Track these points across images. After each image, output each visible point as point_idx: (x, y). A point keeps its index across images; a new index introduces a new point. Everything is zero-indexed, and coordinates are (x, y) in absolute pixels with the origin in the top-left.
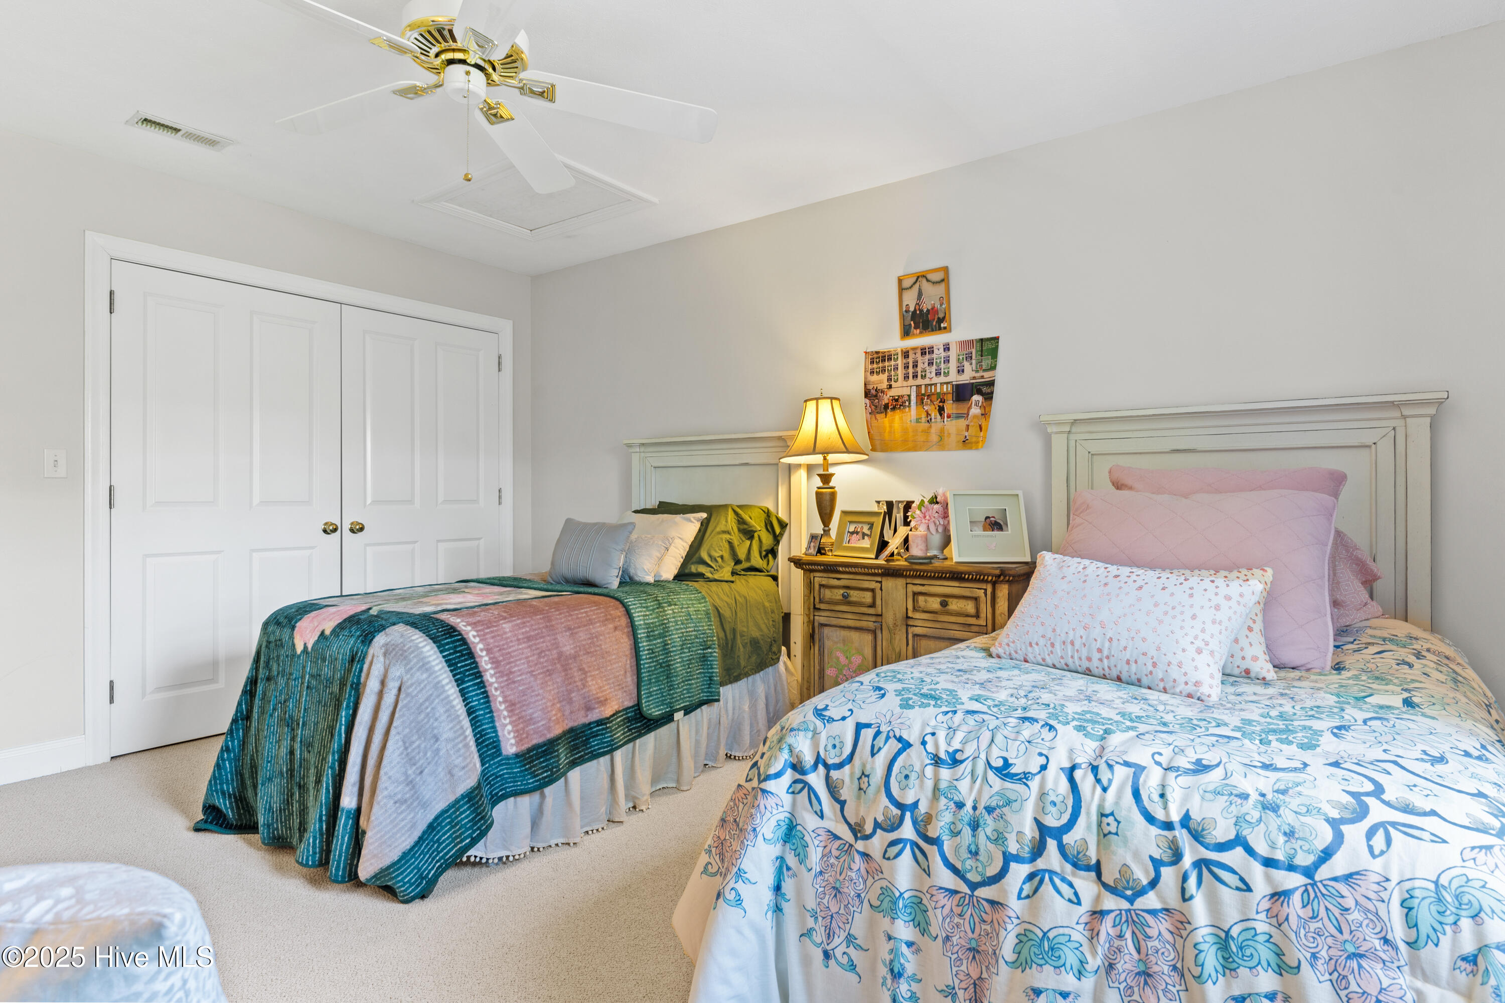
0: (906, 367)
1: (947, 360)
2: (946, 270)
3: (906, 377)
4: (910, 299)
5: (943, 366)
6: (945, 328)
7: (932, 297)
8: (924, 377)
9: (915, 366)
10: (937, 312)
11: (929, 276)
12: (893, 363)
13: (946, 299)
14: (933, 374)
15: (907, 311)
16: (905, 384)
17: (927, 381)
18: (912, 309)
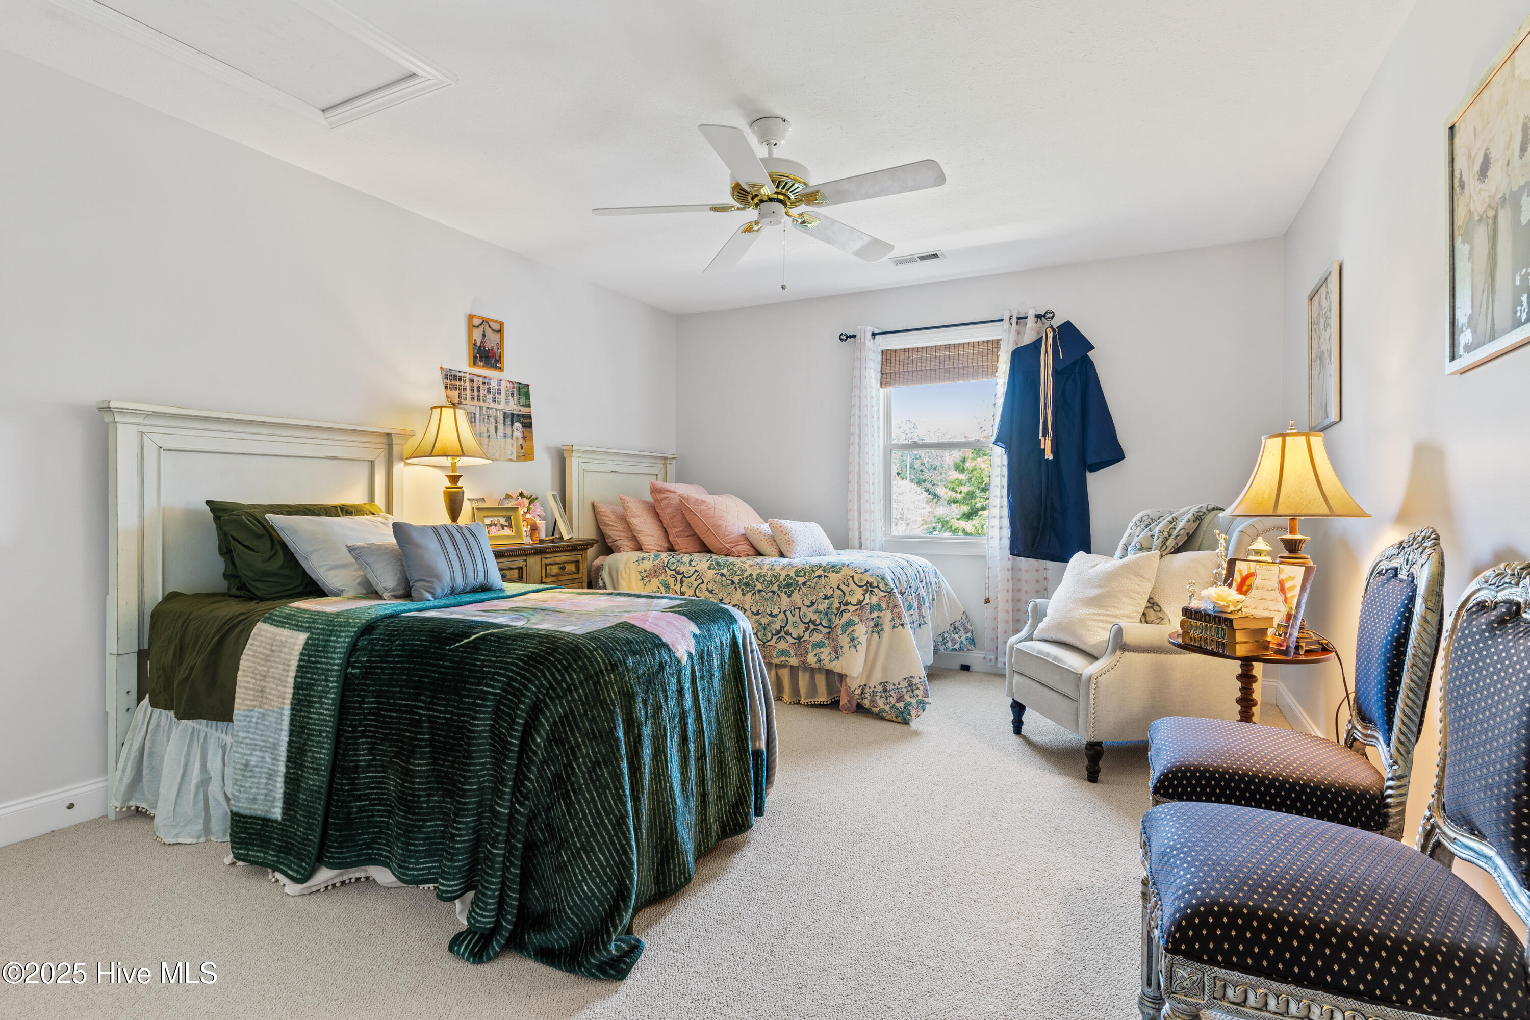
0: (472, 390)
1: (499, 393)
2: (502, 324)
3: (473, 398)
4: (477, 335)
5: (497, 396)
6: (500, 368)
7: (492, 340)
8: (484, 401)
9: (479, 391)
10: (494, 353)
11: (491, 324)
12: (462, 383)
13: (500, 345)
14: (491, 401)
15: (475, 345)
16: (472, 403)
17: (486, 405)
18: (478, 344)
